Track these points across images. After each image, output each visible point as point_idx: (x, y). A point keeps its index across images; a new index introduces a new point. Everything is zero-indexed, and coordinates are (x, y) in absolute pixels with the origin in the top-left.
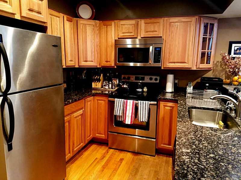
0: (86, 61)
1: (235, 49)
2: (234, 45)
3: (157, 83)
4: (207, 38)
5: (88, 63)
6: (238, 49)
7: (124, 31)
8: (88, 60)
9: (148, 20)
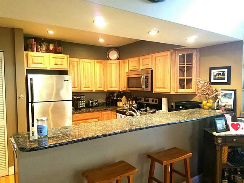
0: (112, 87)
1: (214, 75)
2: (213, 71)
3: (156, 104)
4: (185, 66)
5: (113, 88)
6: (217, 74)
7: (132, 66)
8: (113, 86)
9: (144, 57)
